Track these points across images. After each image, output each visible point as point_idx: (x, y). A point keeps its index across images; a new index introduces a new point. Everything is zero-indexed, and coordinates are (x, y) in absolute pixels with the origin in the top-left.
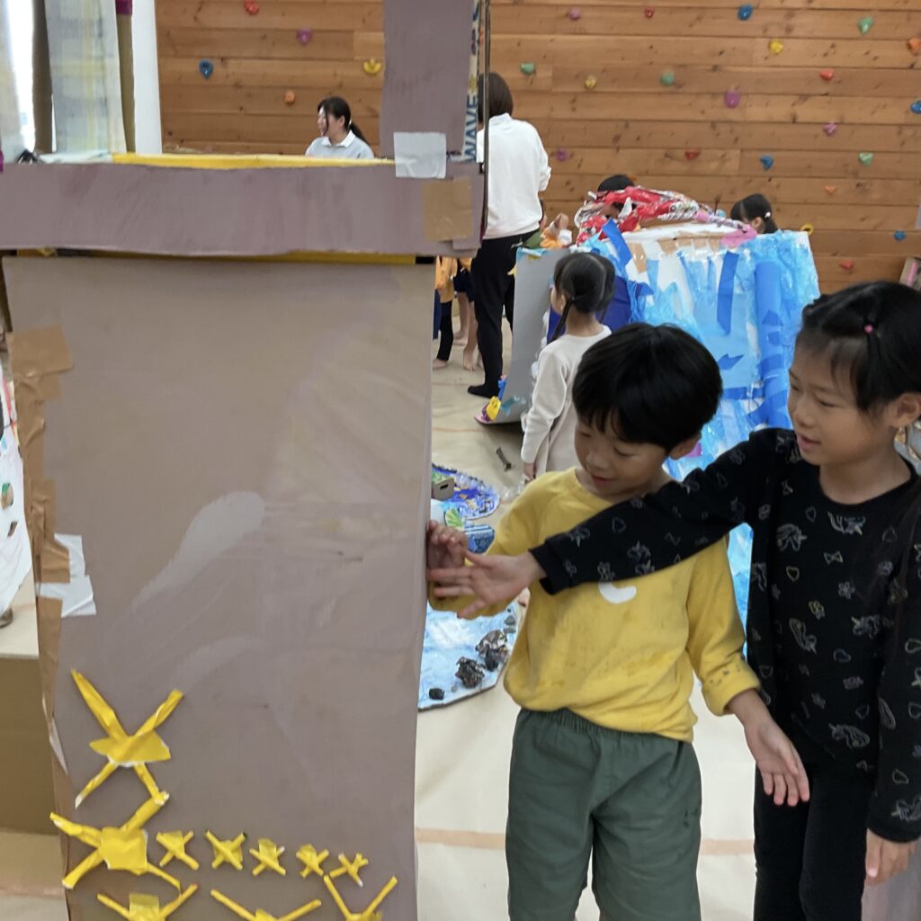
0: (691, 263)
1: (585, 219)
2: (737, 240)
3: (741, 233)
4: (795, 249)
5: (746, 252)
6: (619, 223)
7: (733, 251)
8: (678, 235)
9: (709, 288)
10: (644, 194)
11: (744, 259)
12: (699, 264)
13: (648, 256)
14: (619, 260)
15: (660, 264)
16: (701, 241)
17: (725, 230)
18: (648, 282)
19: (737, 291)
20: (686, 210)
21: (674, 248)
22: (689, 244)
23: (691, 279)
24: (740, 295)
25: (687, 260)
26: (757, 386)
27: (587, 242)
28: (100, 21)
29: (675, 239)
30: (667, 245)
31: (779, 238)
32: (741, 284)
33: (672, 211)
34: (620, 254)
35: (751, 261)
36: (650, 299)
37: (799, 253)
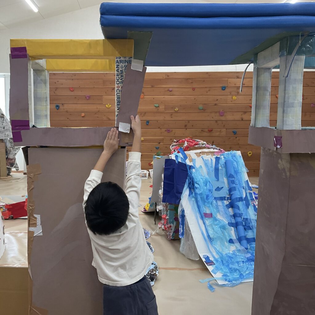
0: (205, 160)
1: (173, 147)
2: (219, 153)
3: (220, 151)
4: (237, 156)
5: (222, 157)
6: (183, 148)
7: (218, 156)
8: (201, 152)
9: (211, 167)
10: (190, 140)
11: (221, 159)
12: (208, 160)
13: (192, 158)
14: (184, 159)
15: (196, 160)
16: (208, 153)
17: (215, 150)
18: (193, 165)
19: (220, 168)
20: (203, 144)
21: (200, 155)
22: (205, 154)
23: (206, 165)
24: (221, 169)
25: (204, 159)
26: (228, 196)
27: (174, 154)
28: (46, 97)
29: (200, 153)
30: (198, 155)
31: (232, 153)
32: (221, 166)
33: (199, 145)
34: (184, 157)
35: (224, 159)
36: (194, 170)
37: (238, 157)
